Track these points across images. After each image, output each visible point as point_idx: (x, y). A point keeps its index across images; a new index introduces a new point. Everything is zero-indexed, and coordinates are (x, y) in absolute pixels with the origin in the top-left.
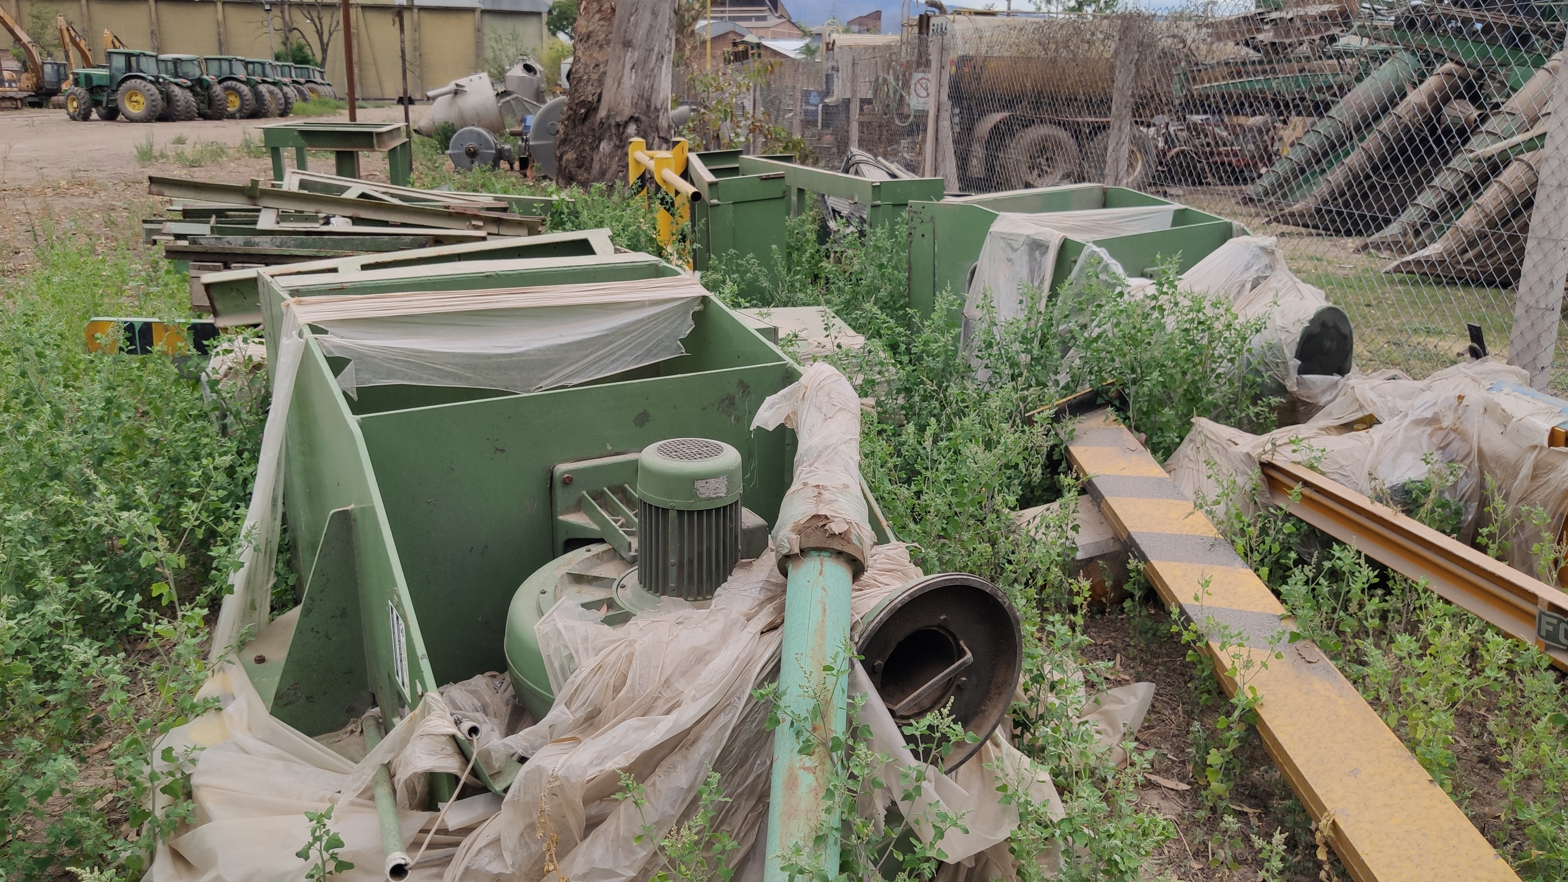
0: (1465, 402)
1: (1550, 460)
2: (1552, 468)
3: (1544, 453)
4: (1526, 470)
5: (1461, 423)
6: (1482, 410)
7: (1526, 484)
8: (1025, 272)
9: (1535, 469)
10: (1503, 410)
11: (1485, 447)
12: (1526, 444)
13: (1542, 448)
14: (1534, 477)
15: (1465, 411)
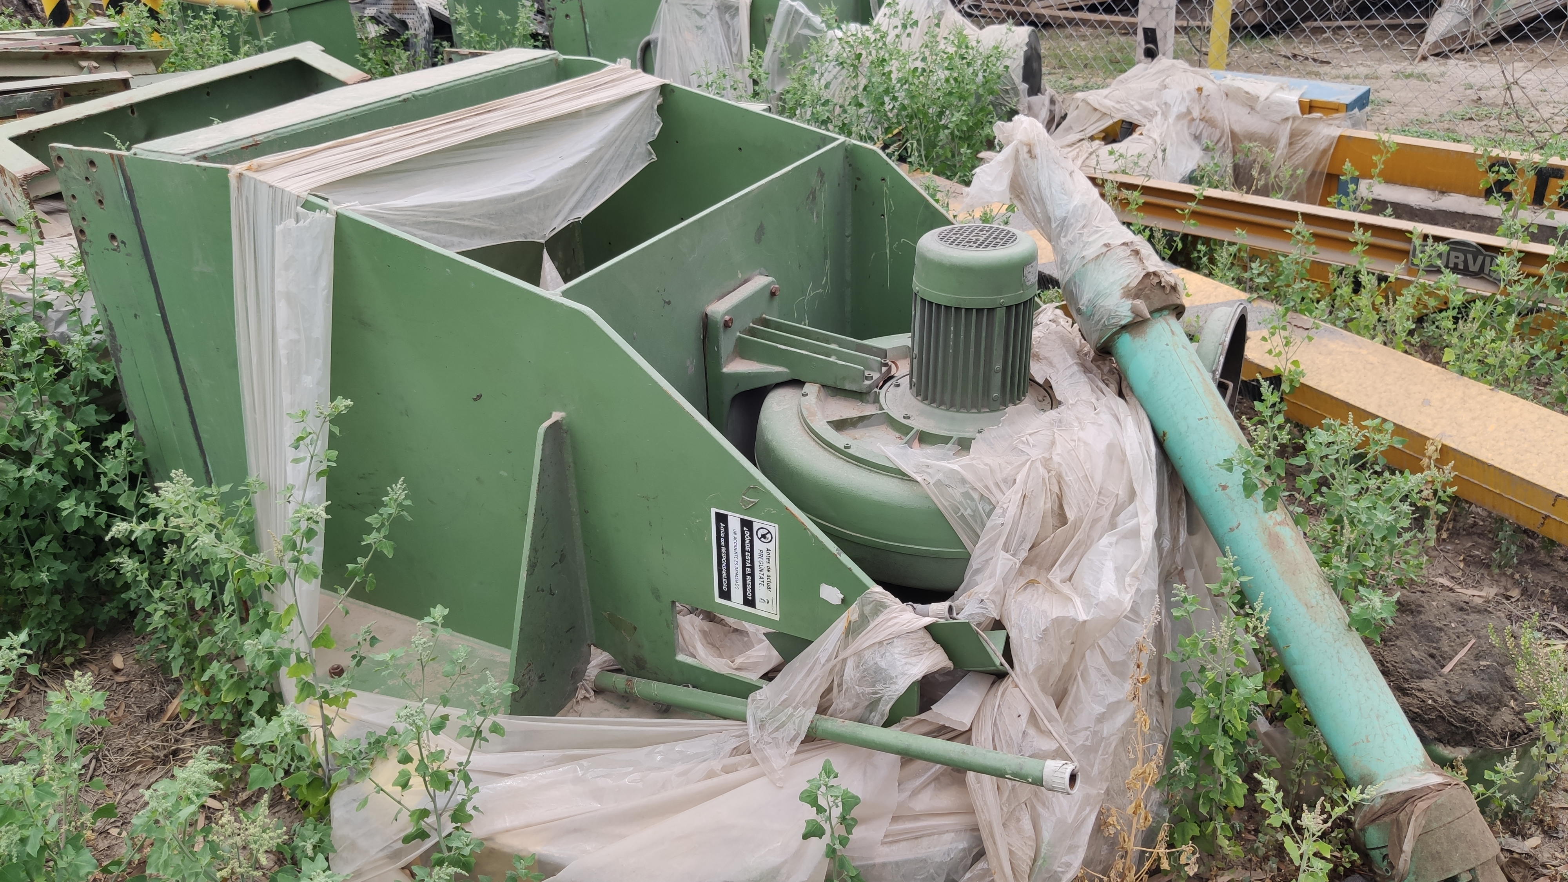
0: (1205, 93)
1: (1303, 127)
2: (1307, 134)
3: (1297, 122)
4: (1284, 141)
5: (1208, 111)
6: (1224, 97)
7: (1285, 151)
8: (721, 39)
9: (1290, 138)
10: (1247, 93)
11: (1237, 129)
12: (1279, 118)
13: (1295, 118)
14: (1291, 144)
15: (1207, 101)
